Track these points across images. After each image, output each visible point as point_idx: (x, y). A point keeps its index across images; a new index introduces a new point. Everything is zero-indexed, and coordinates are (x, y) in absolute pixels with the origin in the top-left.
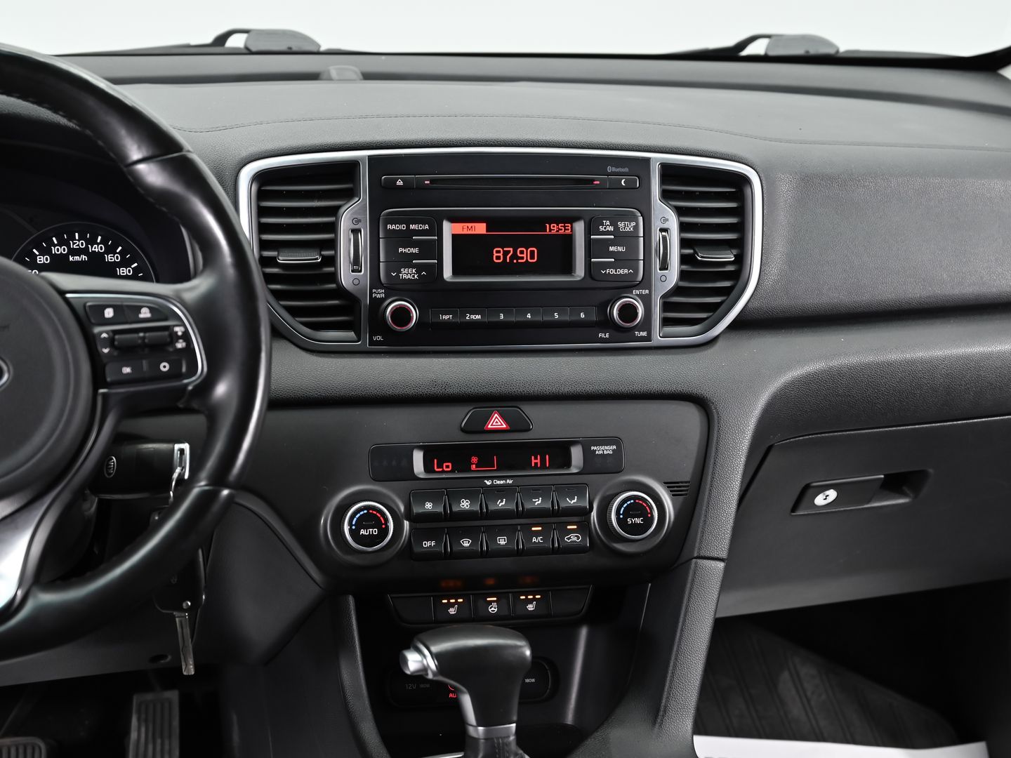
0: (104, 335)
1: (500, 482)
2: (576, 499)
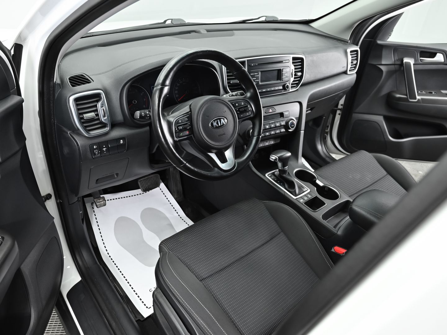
0: (237, 109)
1: (272, 122)
2: (283, 123)
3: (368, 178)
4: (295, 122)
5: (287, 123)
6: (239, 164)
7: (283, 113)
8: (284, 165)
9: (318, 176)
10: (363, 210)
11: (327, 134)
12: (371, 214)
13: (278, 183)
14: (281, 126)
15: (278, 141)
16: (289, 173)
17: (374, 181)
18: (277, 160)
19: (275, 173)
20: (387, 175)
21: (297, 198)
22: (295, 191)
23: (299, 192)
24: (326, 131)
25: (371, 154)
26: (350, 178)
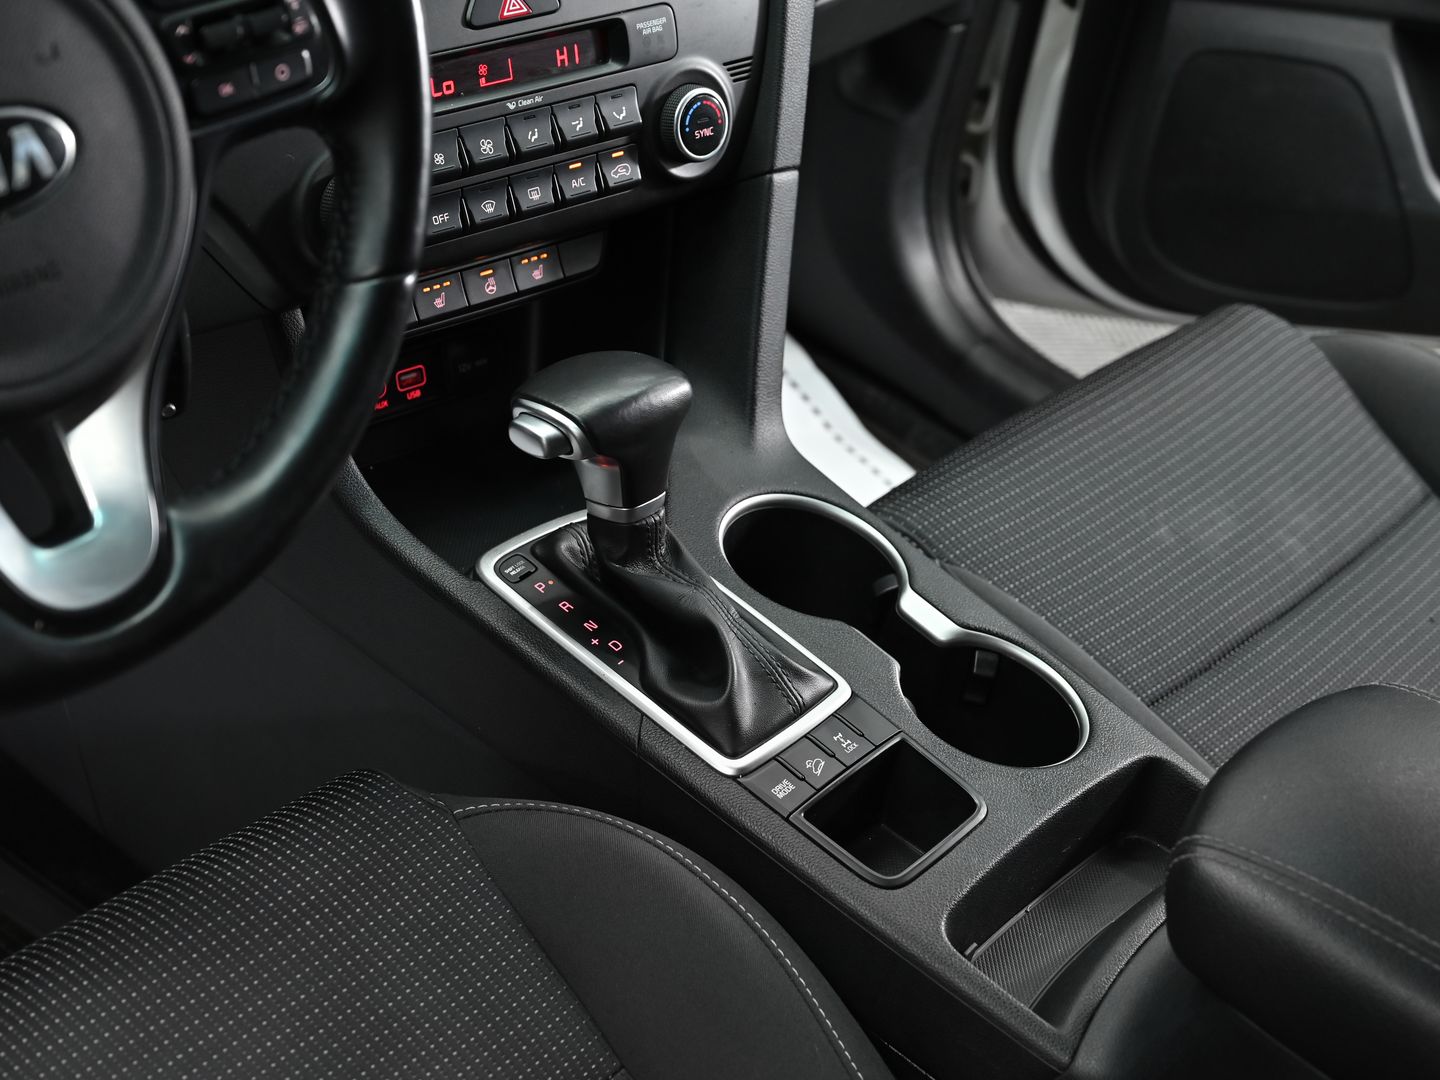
0: (182, 30)
1: (526, 103)
2: (624, 112)
3: (1292, 532)
4: (726, 97)
5: (656, 108)
6: (203, 542)
7: (621, 23)
8: (634, 487)
9: (916, 555)
10: (1282, 892)
11: (979, 155)
12: (1341, 928)
13: (583, 639)
14: (605, 134)
15: (586, 261)
16: (675, 550)
17: (1338, 559)
18: (575, 445)
19: (563, 546)
20: (1425, 500)
21: (745, 772)
22: (730, 708)
23: (759, 719)
24: (974, 128)
25: (1308, 333)
26: (1157, 542)
